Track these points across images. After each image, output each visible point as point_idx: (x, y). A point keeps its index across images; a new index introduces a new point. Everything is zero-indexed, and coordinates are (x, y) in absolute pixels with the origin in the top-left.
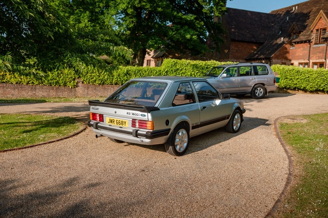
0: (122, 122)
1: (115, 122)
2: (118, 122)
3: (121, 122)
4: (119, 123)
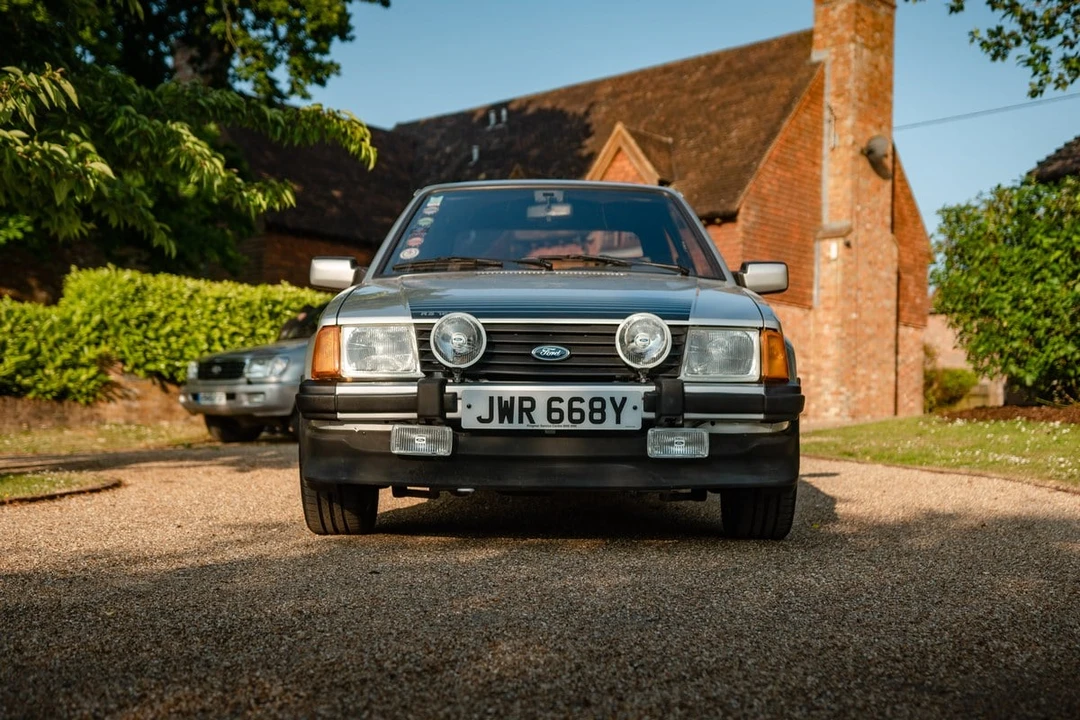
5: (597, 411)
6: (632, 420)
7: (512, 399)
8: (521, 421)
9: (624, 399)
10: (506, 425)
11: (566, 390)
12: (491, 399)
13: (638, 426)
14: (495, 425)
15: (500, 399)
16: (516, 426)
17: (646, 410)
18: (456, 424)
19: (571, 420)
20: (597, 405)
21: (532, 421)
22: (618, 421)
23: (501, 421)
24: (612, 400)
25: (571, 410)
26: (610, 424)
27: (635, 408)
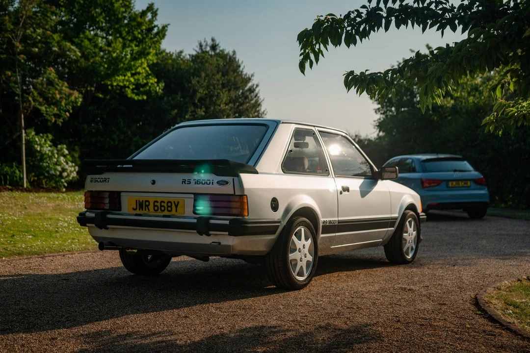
0: (169, 204)
1: (151, 207)
2: (159, 204)
3: (165, 205)
4: (161, 206)
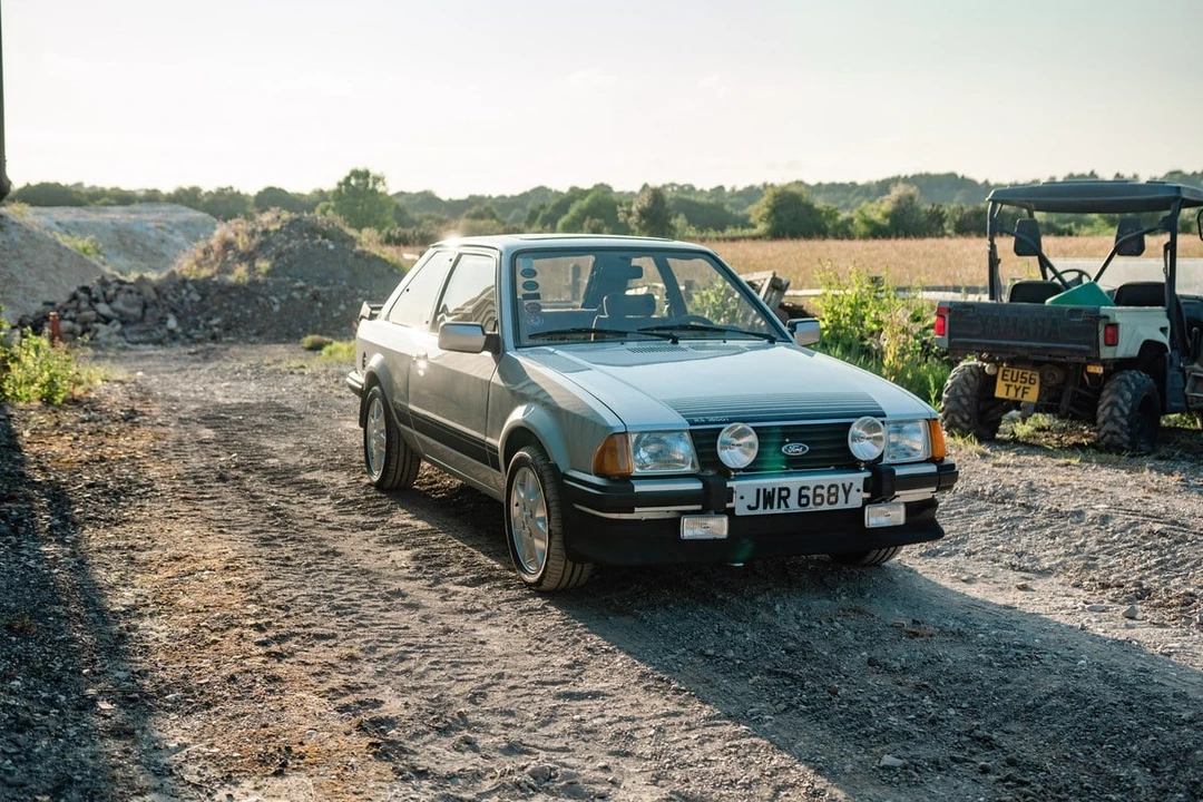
5: (833, 494)
6: (856, 499)
7: (774, 489)
8: (779, 507)
9: (851, 484)
10: (768, 511)
11: (811, 480)
12: (758, 491)
13: (860, 505)
14: (760, 511)
15: (765, 490)
16: (775, 511)
17: (865, 491)
18: (730, 513)
19: (814, 503)
20: (833, 490)
21: (787, 506)
22: (846, 502)
23: (765, 508)
24: (843, 485)
25: (815, 496)
26: (840, 505)
27: (858, 490)
